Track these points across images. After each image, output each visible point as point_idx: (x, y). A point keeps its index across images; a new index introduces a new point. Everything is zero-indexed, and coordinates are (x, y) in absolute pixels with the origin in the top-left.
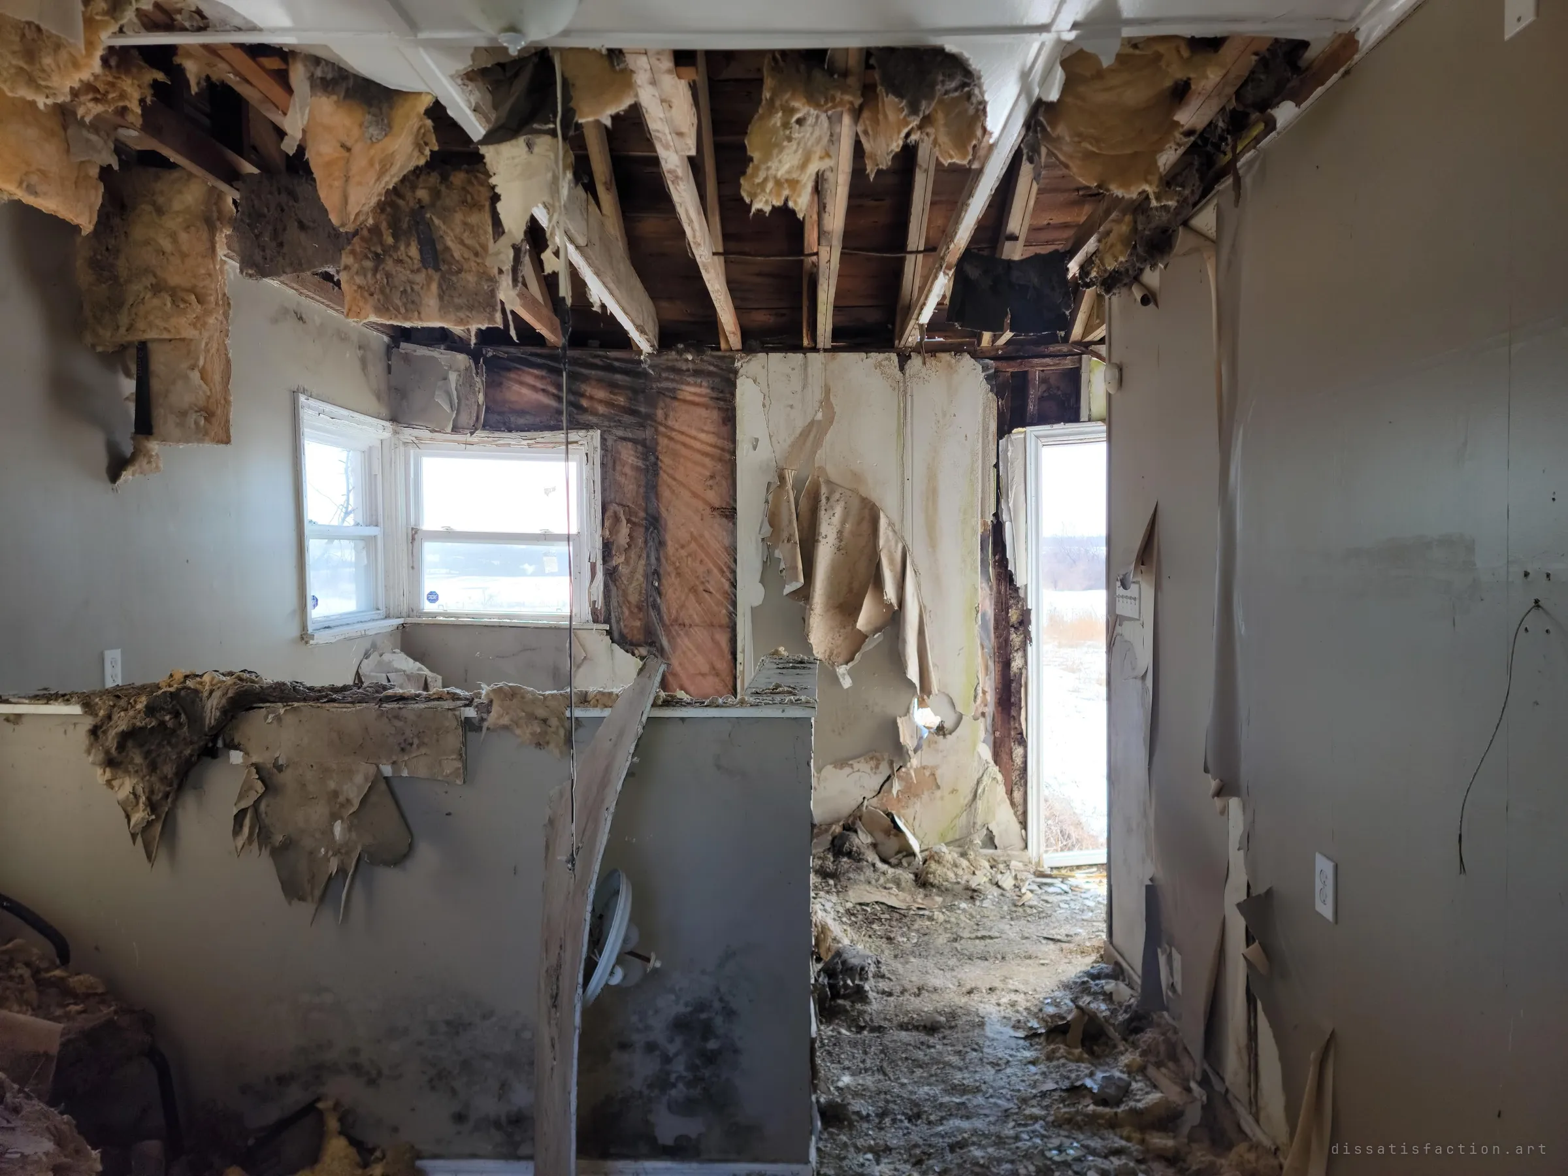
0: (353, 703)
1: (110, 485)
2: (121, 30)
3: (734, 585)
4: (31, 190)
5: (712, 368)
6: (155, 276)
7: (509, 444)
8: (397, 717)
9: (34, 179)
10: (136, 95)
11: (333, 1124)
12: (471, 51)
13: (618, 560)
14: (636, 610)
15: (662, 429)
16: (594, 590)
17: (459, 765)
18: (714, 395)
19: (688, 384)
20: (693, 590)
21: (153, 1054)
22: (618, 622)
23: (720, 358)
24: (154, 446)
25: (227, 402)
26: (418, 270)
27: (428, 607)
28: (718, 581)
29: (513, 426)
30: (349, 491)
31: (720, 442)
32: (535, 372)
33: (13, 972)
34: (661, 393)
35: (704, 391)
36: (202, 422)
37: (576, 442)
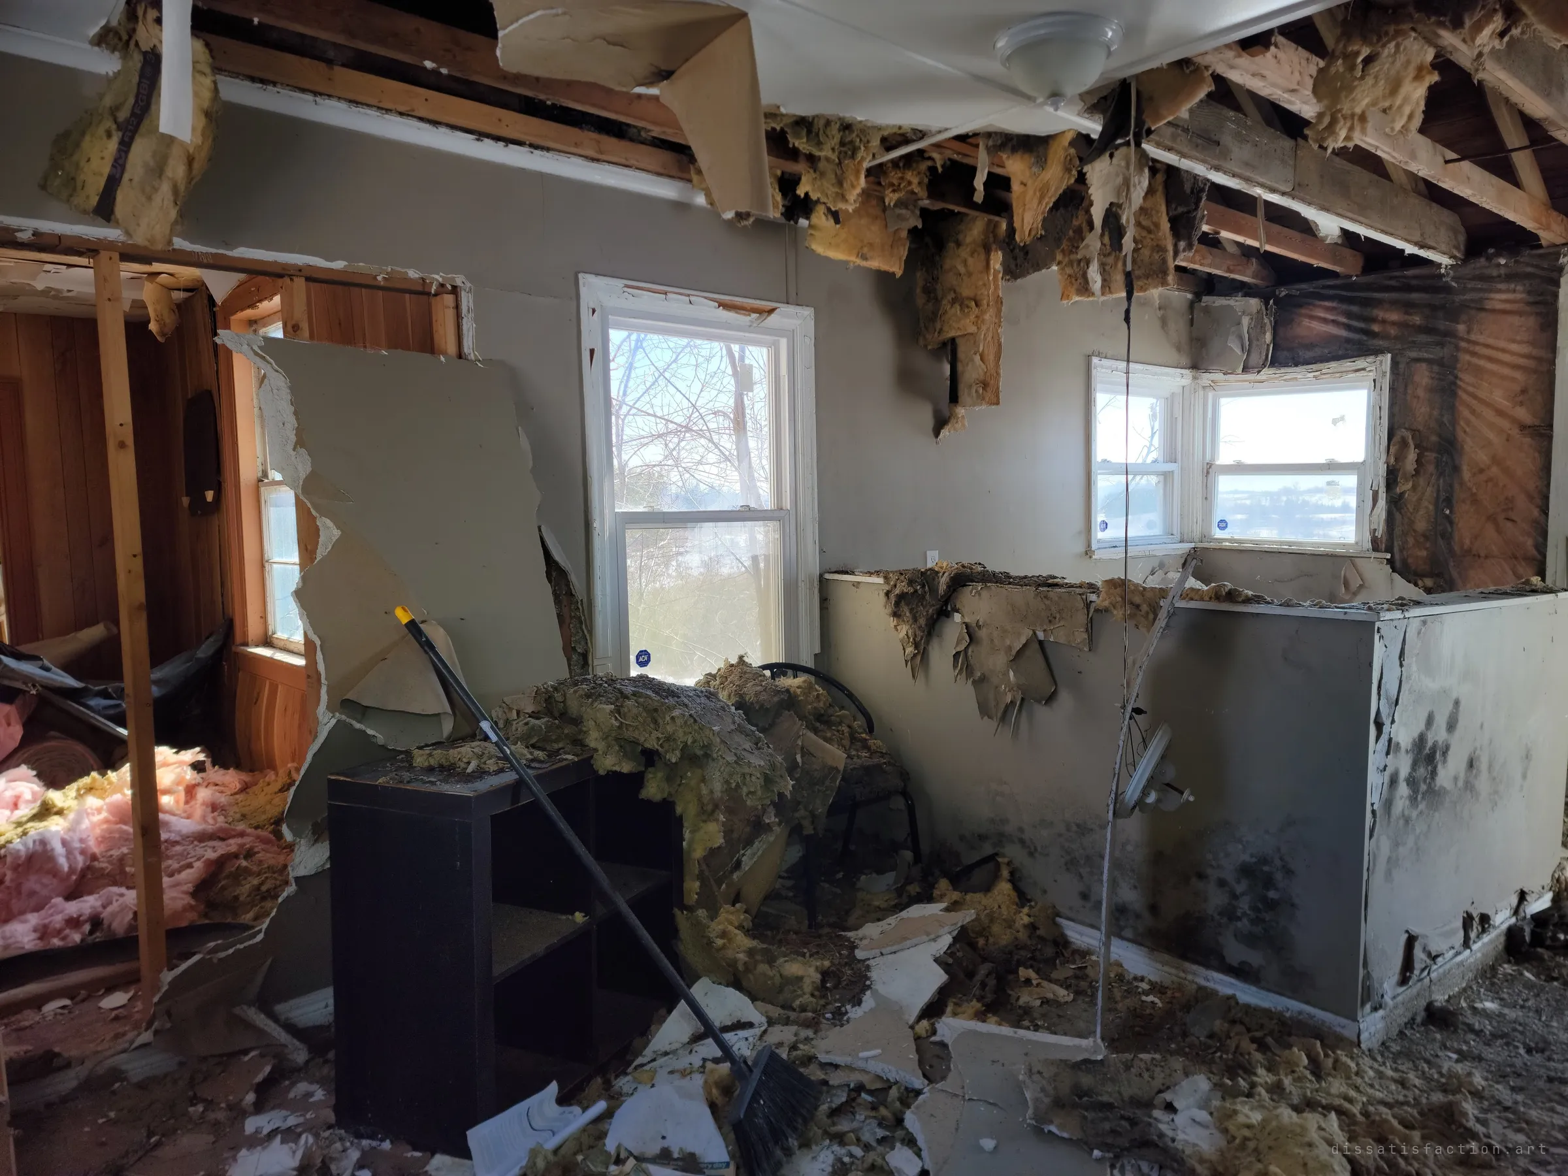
0: (1021, 586)
1: (934, 440)
2: (874, 155)
3: (1545, 511)
4: (864, 258)
5: (1529, 270)
6: (955, 292)
7: (1296, 378)
8: (1046, 597)
9: (865, 250)
10: (915, 181)
11: (1005, 873)
12: (1078, 97)
13: (1404, 487)
14: (1422, 540)
15: (1463, 344)
16: (1375, 516)
17: (1085, 636)
18: (1531, 299)
19: (1500, 291)
20: (1492, 518)
21: (905, 794)
22: (1401, 550)
23: (1540, 256)
24: (960, 411)
25: (998, 374)
26: (1109, 254)
27: (1218, 534)
28: (1525, 508)
29: (1301, 360)
30: (1153, 435)
31: (1535, 352)
32: (1327, 304)
33: (840, 728)
34: (1464, 306)
35: (1519, 296)
36: (981, 391)
37: (1364, 369)
